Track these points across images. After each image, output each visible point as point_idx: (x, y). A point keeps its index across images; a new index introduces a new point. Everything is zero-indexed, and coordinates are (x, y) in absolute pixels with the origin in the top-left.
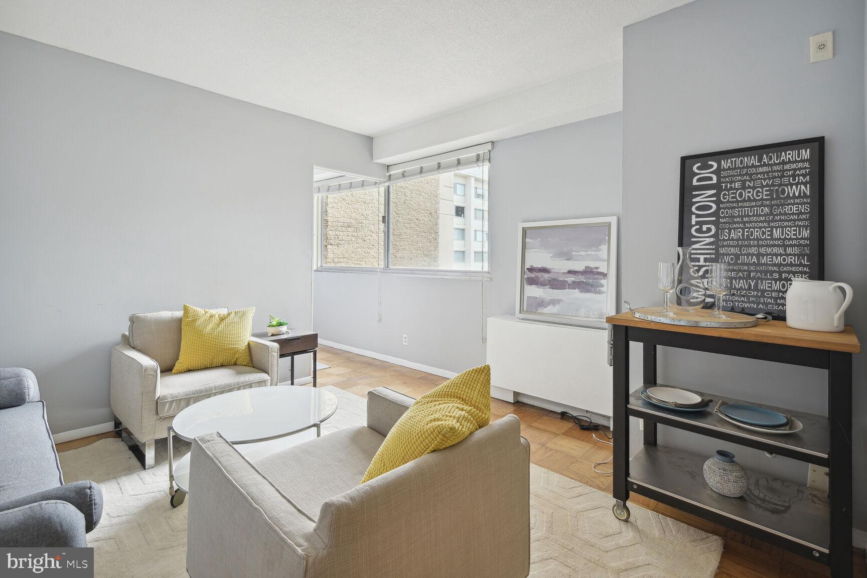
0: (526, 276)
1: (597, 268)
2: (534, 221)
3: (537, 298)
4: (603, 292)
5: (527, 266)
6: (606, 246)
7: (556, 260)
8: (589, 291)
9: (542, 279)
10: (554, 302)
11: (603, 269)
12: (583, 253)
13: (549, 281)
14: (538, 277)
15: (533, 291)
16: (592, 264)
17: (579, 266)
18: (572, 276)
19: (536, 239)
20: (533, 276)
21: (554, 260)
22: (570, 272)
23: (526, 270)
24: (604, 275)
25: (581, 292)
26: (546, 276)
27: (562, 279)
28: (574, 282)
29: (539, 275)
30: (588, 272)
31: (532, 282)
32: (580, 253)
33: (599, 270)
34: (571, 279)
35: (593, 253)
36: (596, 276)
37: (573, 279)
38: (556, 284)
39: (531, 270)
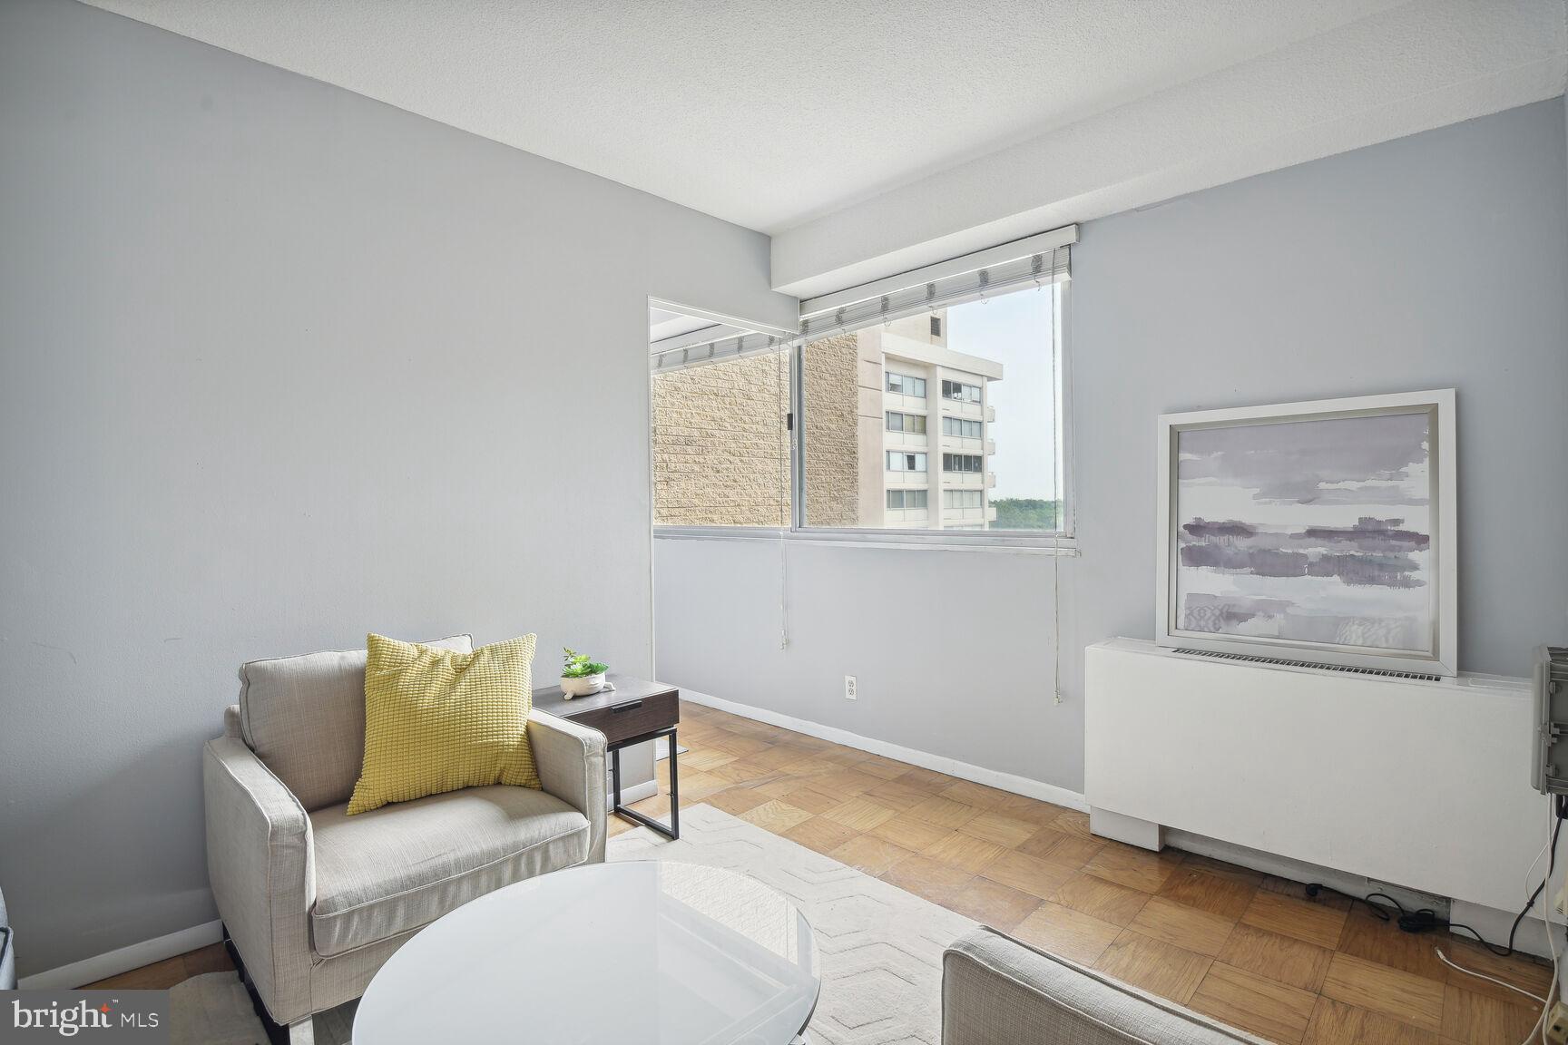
0: (1182, 545)
1: (1397, 522)
2: (1199, 408)
3: (1216, 597)
4: (1419, 583)
5: (1187, 518)
6: (1426, 464)
7: (1270, 502)
8: (1372, 580)
9: (1230, 552)
10: (1266, 609)
11: (1416, 521)
12: (1354, 485)
13: (1251, 555)
14: (1216, 546)
15: (1207, 582)
16: (1382, 513)
17: (1345, 518)
18: (1320, 541)
19: (1209, 455)
20: (1204, 544)
21: (1265, 503)
22: (1312, 533)
23: (1181, 529)
24: (1421, 540)
25: (1349, 582)
26: (1242, 543)
27: (1290, 551)
28: (1326, 558)
29: (1221, 540)
30: (1368, 531)
31: (1196, 557)
32: (1341, 485)
33: (1402, 528)
34: (1316, 550)
35: (1384, 484)
36: (1393, 542)
37: (1323, 550)
38: (1270, 562)
39: (1196, 528)
